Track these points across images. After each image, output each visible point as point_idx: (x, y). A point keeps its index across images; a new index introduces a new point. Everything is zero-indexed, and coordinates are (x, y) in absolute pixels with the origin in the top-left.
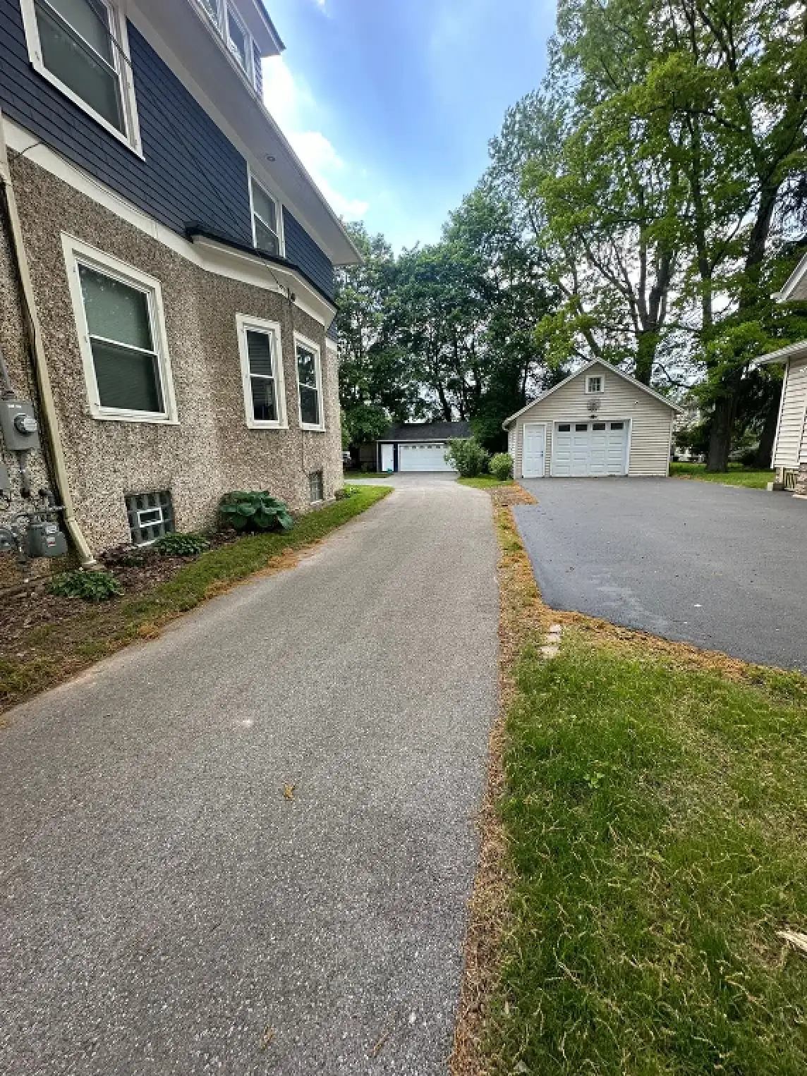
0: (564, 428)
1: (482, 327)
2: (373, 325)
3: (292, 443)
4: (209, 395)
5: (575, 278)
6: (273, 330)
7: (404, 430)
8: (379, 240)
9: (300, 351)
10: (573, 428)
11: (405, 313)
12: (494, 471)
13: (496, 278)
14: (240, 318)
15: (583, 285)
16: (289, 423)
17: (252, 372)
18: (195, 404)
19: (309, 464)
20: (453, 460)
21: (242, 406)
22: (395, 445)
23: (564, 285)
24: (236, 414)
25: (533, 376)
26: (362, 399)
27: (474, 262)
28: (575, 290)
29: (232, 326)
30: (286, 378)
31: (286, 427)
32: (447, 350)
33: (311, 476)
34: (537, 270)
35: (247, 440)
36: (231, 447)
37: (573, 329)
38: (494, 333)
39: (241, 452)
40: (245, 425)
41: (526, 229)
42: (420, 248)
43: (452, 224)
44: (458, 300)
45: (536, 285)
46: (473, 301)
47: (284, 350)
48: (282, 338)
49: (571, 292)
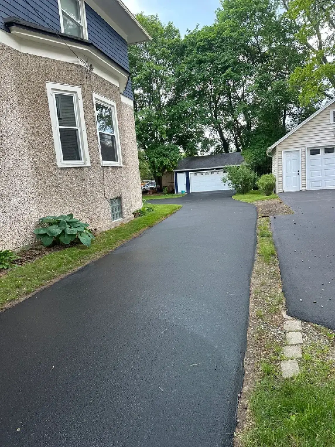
0: (315, 152)
1: (250, 82)
2: (168, 86)
3: (94, 176)
4: (25, 144)
5: (319, 39)
6: (76, 93)
7: (194, 162)
8: (170, 26)
9: (98, 106)
10: (322, 151)
11: (190, 77)
12: (261, 189)
13: (258, 45)
14: (49, 86)
15: (327, 43)
16: (91, 162)
17: (60, 125)
18: (13, 152)
19: (109, 192)
20: (230, 181)
21: (54, 151)
22: (187, 173)
23: (311, 45)
24: (48, 157)
25: (291, 114)
26: (162, 141)
27: (241, 35)
28: (320, 47)
29: (44, 92)
30: (87, 128)
31: (89, 164)
32: (223, 99)
33: (112, 201)
34: (288, 36)
35: (58, 176)
36: (45, 183)
37: (319, 75)
38: (258, 85)
39: (53, 186)
40: (56, 166)
41: (279, 6)
42: (200, 29)
43: (223, 9)
44: (230, 62)
45: (290, 46)
46: (241, 63)
47: (85, 107)
48: (83, 98)
49: (317, 49)
